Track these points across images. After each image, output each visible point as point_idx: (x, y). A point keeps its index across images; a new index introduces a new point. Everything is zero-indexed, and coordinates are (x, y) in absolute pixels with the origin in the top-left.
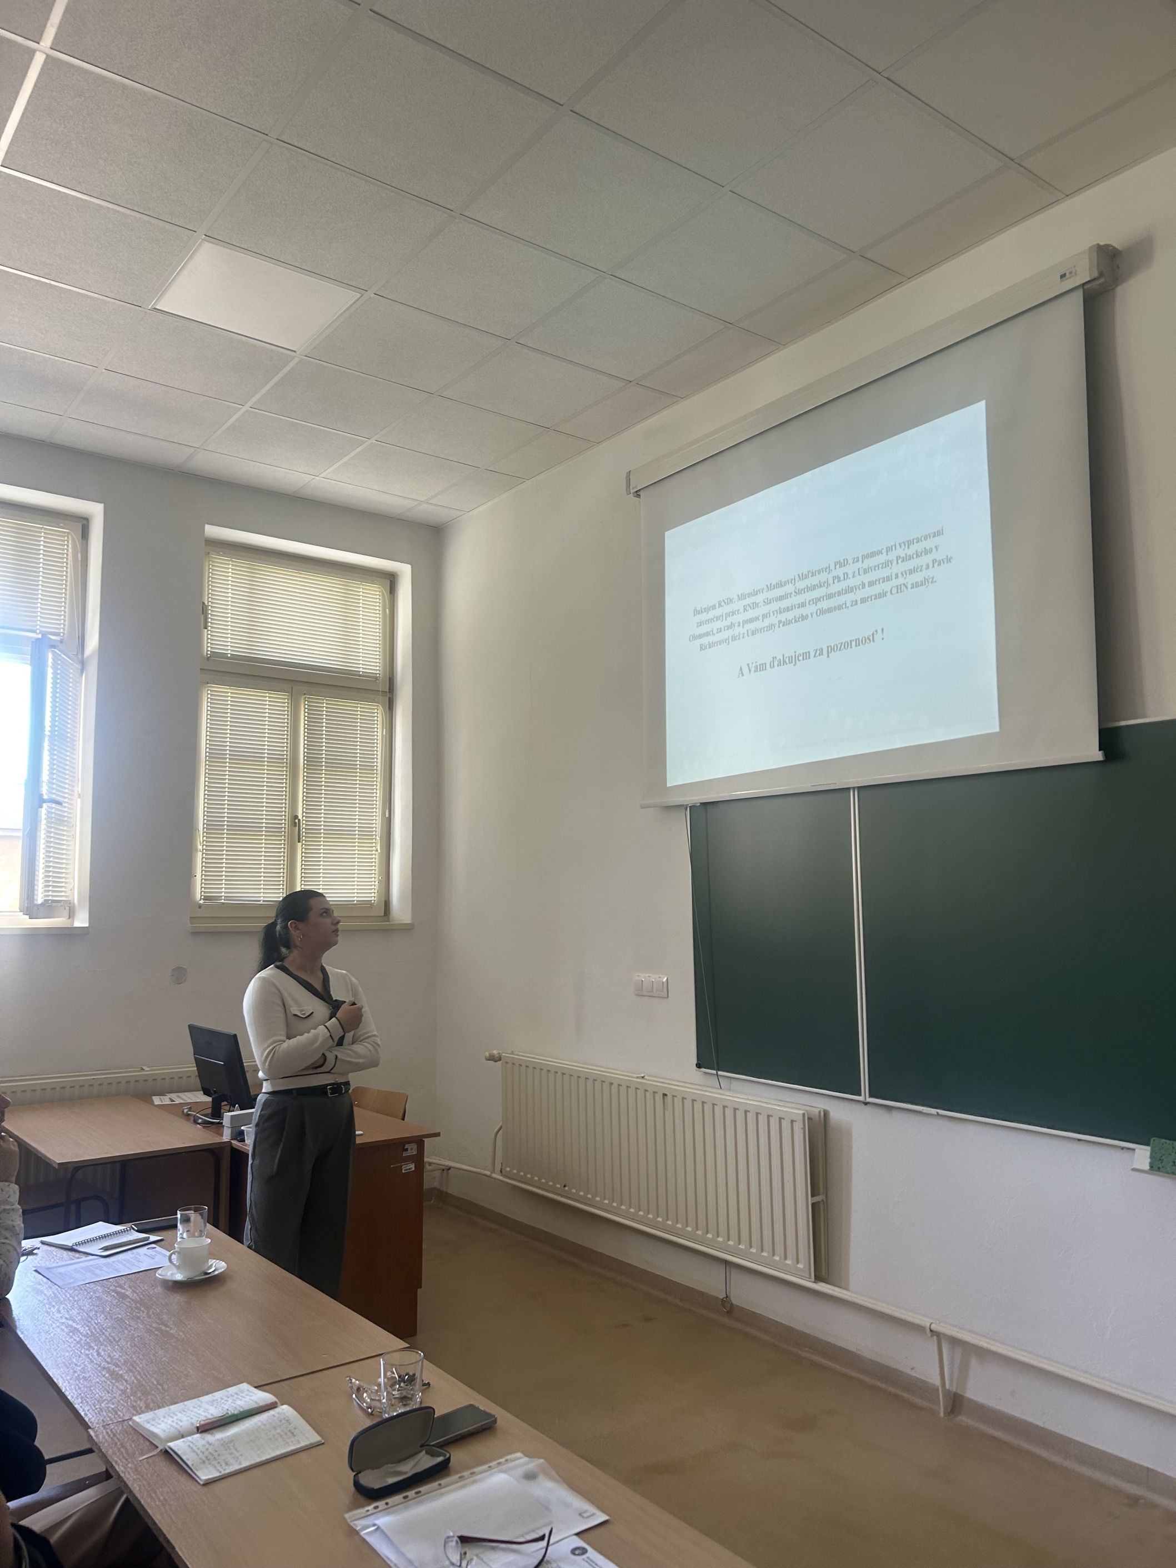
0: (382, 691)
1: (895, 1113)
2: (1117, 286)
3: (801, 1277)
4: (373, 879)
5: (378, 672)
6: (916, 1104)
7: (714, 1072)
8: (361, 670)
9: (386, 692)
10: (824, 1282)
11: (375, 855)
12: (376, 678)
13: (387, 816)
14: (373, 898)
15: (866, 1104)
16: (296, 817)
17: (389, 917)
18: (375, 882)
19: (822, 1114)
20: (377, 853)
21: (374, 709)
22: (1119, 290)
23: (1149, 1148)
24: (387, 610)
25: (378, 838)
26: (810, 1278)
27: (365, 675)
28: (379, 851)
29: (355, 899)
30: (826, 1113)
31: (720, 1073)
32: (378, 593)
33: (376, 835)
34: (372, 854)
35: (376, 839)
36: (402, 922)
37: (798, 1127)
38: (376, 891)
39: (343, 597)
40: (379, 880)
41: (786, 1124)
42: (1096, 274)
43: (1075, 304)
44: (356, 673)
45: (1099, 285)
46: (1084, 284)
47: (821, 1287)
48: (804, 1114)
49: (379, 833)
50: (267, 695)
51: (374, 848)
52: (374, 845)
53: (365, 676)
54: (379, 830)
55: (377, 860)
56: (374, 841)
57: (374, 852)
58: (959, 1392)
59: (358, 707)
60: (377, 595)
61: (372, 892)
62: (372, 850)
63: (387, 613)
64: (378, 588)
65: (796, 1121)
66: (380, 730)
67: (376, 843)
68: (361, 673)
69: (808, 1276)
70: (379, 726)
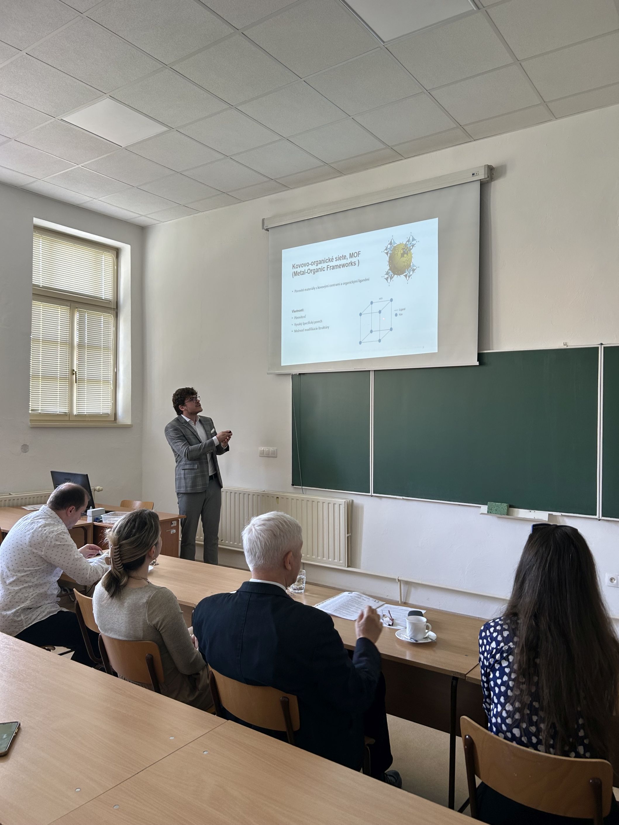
0: (113, 308)
1: (384, 499)
2: (492, 181)
3: (341, 566)
4: (109, 402)
5: (111, 298)
6: (396, 495)
7: (301, 487)
8: (103, 296)
9: (115, 309)
10: (351, 567)
12: (110, 301)
13: (116, 371)
14: (109, 412)
15: (372, 496)
16: (73, 370)
17: (116, 422)
18: (110, 404)
19: (351, 501)
21: (109, 317)
22: (493, 183)
23: (487, 506)
24: (115, 267)
25: (112, 382)
28: (112, 389)
29: (101, 412)
30: (352, 501)
31: (303, 487)
32: (111, 258)
36: (125, 424)
37: (342, 508)
38: (111, 408)
39: (95, 259)
40: (112, 401)
41: (337, 506)
42: (487, 177)
43: (477, 186)
44: (101, 298)
45: (487, 180)
46: (480, 180)
47: (350, 569)
48: (345, 502)
49: (112, 379)
50: (59, 307)
51: (110, 387)
53: (105, 300)
54: (112, 377)
55: (111, 393)
57: (110, 389)
59: (102, 316)
60: (110, 259)
61: (109, 409)
62: (109, 388)
63: (116, 268)
64: (111, 255)
65: (341, 505)
66: (112, 328)
67: (110, 384)
68: (103, 298)
69: (344, 565)
70: (112, 326)
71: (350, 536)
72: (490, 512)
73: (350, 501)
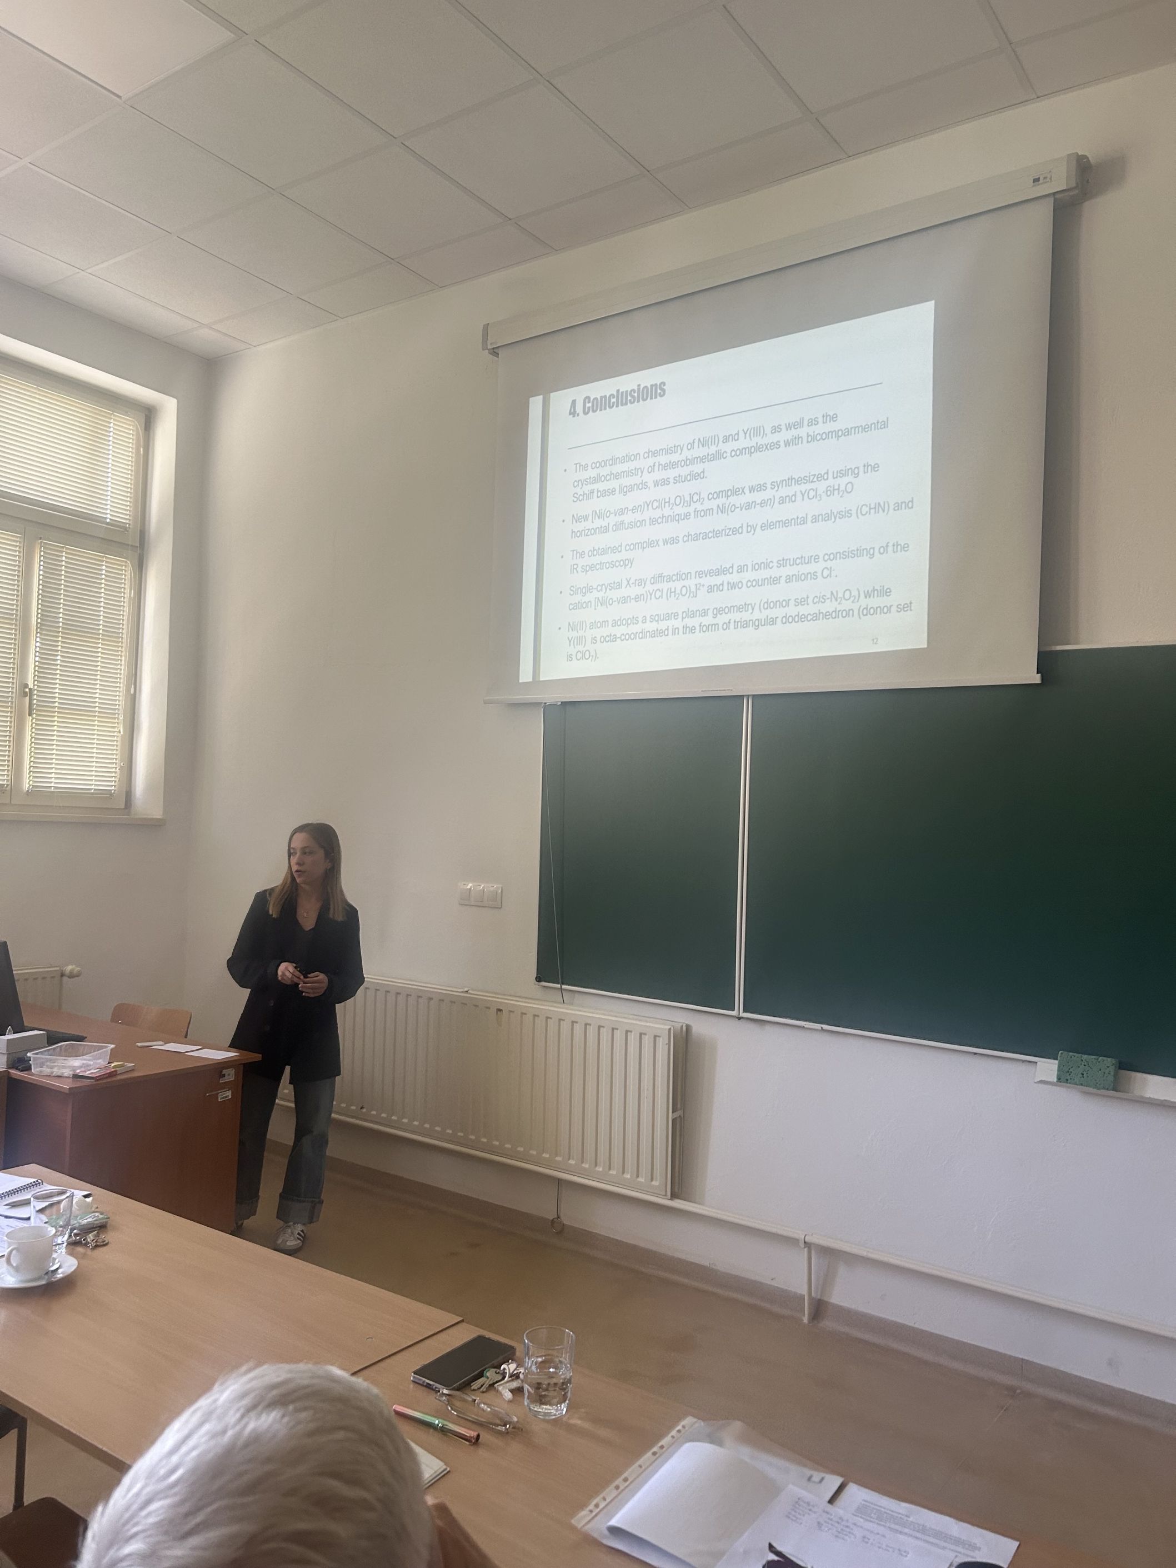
0: (132, 546)
1: (768, 1028)
2: (1087, 200)
3: (654, 1194)
4: (114, 766)
5: (128, 522)
6: (798, 1019)
7: (559, 986)
8: (108, 516)
9: (137, 547)
10: (680, 1199)
11: (117, 736)
12: (126, 529)
13: (132, 692)
14: (113, 788)
15: (739, 1018)
16: (26, 686)
17: (130, 812)
18: (116, 768)
19: (684, 1028)
20: (119, 734)
21: (122, 566)
22: (1088, 204)
23: (1056, 1062)
24: (142, 450)
25: (121, 718)
26: (666, 1195)
27: (113, 523)
28: (122, 733)
29: (93, 787)
30: (688, 1027)
31: (564, 987)
32: (132, 428)
33: (119, 714)
34: (114, 736)
35: (118, 719)
36: (149, 817)
37: (662, 1043)
38: (117, 780)
39: (90, 425)
40: (121, 766)
41: (647, 1041)
43: (1044, 212)
44: (102, 520)
46: (1055, 194)
47: (677, 1204)
48: (670, 1029)
49: (122, 711)
51: (116, 730)
52: (116, 725)
53: (112, 525)
54: (123, 708)
55: (119, 743)
56: (116, 721)
57: (115, 734)
58: (825, 1299)
59: (103, 561)
60: (130, 430)
61: (112, 781)
62: (114, 732)
63: (142, 452)
64: (134, 421)
65: (659, 1037)
66: (127, 591)
67: (118, 723)
68: (108, 520)
69: (664, 1194)
70: (127, 586)
71: (680, 1116)
72: (1064, 1078)
73: (682, 1027)
